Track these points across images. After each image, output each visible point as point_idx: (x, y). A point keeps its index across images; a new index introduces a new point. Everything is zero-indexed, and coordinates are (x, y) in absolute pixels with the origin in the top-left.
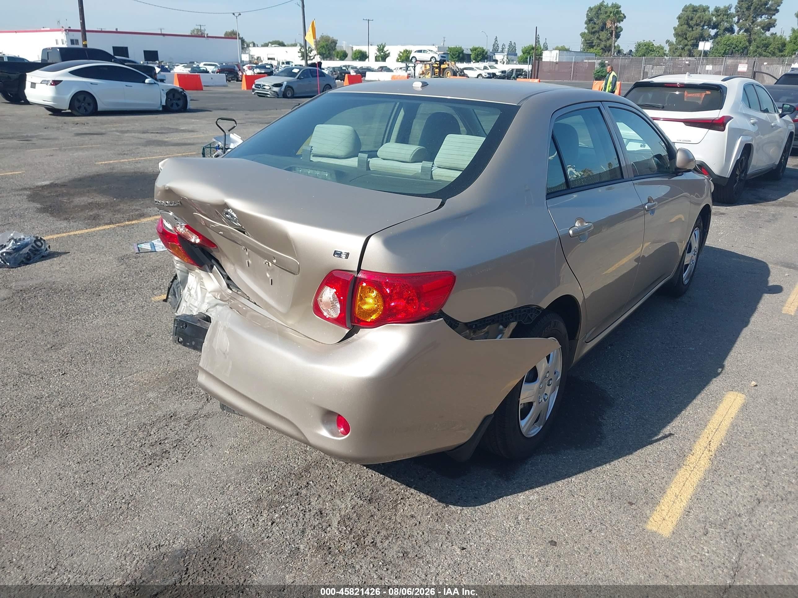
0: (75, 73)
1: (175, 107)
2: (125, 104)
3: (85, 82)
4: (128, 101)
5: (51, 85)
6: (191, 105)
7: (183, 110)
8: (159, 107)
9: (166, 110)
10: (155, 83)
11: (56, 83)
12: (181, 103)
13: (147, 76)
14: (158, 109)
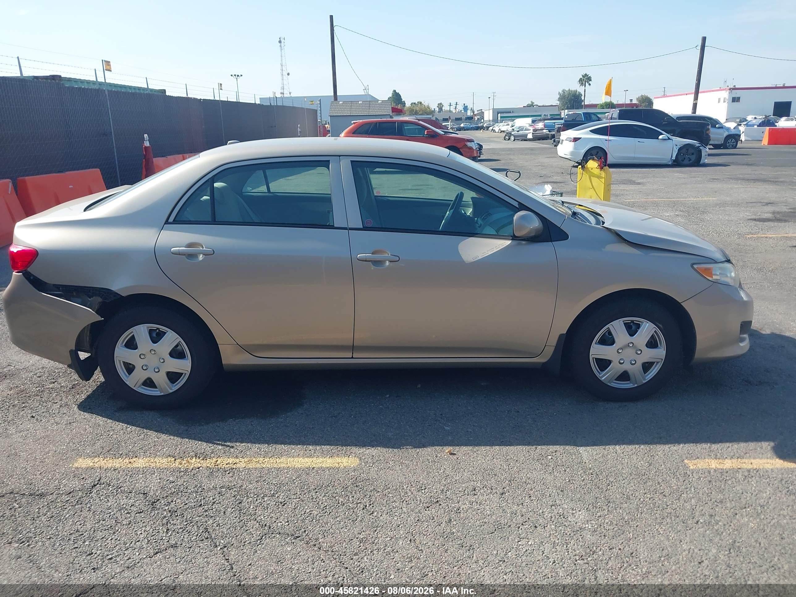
0: (594, 131)
1: (686, 162)
2: (634, 158)
3: (600, 139)
4: (637, 155)
5: (573, 142)
6: (706, 160)
7: (696, 164)
8: (670, 162)
9: (677, 163)
10: (669, 139)
11: (576, 140)
12: (693, 158)
13: (663, 132)
14: (668, 163)
